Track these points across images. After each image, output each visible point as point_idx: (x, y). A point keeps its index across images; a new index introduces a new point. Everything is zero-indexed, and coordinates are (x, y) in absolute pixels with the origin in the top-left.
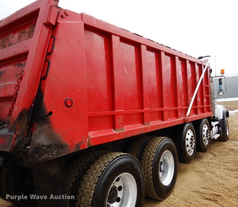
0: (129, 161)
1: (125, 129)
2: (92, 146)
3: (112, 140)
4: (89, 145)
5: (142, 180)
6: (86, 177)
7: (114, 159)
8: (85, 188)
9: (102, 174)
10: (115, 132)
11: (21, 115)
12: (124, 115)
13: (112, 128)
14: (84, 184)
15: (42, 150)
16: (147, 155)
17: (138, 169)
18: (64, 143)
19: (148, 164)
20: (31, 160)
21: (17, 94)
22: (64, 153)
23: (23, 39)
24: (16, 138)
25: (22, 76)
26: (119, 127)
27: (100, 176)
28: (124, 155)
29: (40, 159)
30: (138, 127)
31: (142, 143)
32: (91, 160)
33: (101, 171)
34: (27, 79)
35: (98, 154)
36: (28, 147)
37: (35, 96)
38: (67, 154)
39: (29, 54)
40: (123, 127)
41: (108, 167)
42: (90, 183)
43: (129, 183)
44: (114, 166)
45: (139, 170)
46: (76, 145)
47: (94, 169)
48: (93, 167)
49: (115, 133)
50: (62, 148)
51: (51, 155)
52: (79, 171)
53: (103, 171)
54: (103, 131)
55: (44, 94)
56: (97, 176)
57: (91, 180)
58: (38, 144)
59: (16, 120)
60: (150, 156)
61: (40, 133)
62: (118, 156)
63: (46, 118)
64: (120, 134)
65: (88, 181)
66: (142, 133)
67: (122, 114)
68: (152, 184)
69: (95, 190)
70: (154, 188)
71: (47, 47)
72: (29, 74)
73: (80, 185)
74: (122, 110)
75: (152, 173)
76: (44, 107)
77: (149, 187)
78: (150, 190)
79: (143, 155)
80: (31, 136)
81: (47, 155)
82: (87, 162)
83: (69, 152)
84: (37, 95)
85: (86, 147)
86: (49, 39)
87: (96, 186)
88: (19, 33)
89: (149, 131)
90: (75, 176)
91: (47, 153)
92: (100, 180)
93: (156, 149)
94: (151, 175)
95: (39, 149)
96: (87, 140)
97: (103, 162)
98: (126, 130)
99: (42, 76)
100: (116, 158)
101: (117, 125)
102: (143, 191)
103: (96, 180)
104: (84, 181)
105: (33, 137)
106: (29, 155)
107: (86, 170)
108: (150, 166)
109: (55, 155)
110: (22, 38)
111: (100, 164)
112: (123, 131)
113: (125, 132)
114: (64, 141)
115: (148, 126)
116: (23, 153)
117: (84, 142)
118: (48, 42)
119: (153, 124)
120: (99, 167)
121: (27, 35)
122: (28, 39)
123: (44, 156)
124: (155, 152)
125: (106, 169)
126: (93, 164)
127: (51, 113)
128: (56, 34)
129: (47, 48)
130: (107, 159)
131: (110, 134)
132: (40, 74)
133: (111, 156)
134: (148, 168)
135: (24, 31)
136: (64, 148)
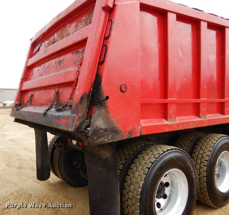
0: (181, 156)
1: (177, 120)
2: (143, 134)
3: (163, 131)
4: (140, 133)
5: (195, 180)
6: (135, 166)
7: (164, 152)
8: (133, 177)
9: (152, 165)
10: (166, 122)
11: (82, 99)
12: (177, 104)
13: (163, 118)
14: (132, 173)
15: (99, 133)
16: (199, 153)
17: (190, 167)
18: (118, 129)
19: (200, 164)
20: (91, 141)
21: (78, 79)
22: (118, 138)
23: (79, 28)
24: (78, 120)
25: (82, 62)
26: (172, 118)
27: (150, 167)
28: (176, 149)
29: (97, 141)
30: (192, 120)
31: (192, 138)
32: (138, 150)
33: (151, 162)
34: (87, 64)
35: (145, 145)
36: (88, 129)
37: (94, 80)
38: (120, 140)
39: (88, 40)
40: (175, 117)
41: (158, 159)
42: (139, 173)
43: (178, 181)
44: (165, 159)
45: (192, 168)
46: (129, 132)
47: (143, 159)
48: (141, 157)
49: (167, 124)
50: (116, 133)
51: (107, 138)
52: (126, 159)
53: (153, 163)
54: (154, 120)
55: (102, 78)
56: (146, 167)
57: (140, 171)
58: (97, 127)
59: (78, 103)
60: (204, 155)
61: (98, 116)
62: (169, 149)
63: (104, 102)
64: (172, 125)
65: (136, 170)
66: (197, 127)
67: (175, 103)
68: (206, 187)
69: (145, 181)
70: (208, 192)
71: (105, 31)
72: (89, 59)
73: (128, 174)
74: (176, 99)
75: (206, 174)
76: (102, 91)
77: (200, 190)
78: (202, 193)
79: (195, 153)
80: (91, 118)
81: (104, 138)
82: (133, 151)
83: (123, 138)
84: (95, 80)
85: (138, 135)
86: (107, 23)
87: (146, 177)
88: (76, 23)
89: (205, 125)
90: (122, 164)
91: (103, 136)
92: (150, 171)
93: (213, 147)
94: (205, 177)
95: (97, 132)
96: (139, 128)
97: (152, 153)
98: (179, 121)
99: (100, 61)
100: (167, 151)
101: (169, 115)
102: (195, 193)
103: (146, 171)
104: (132, 170)
105: (92, 120)
106: (89, 136)
107: (134, 159)
108: (204, 166)
109: (110, 139)
110: (79, 26)
111: (149, 155)
112: (176, 122)
113: (177, 123)
114: (118, 126)
115: (205, 119)
116: (84, 133)
117: (136, 130)
118: (106, 27)
119: (210, 117)
120: (148, 158)
121: (83, 23)
122: (85, 26)
123: (101, 139)
124: (210, 151)
125: (156, 161)
126: (141, 154)
127: (107, 98)
128: (113, 17)
129: (104, 33)
130: (156, 151)
131: (162, 125)
132: (98, 59)
133: (161, 148)
134: (200, 168)
135: (80, 20)
136: (117, 134)
